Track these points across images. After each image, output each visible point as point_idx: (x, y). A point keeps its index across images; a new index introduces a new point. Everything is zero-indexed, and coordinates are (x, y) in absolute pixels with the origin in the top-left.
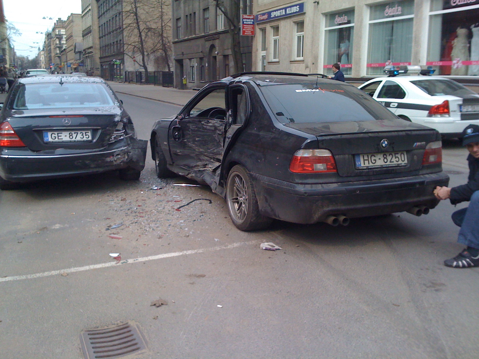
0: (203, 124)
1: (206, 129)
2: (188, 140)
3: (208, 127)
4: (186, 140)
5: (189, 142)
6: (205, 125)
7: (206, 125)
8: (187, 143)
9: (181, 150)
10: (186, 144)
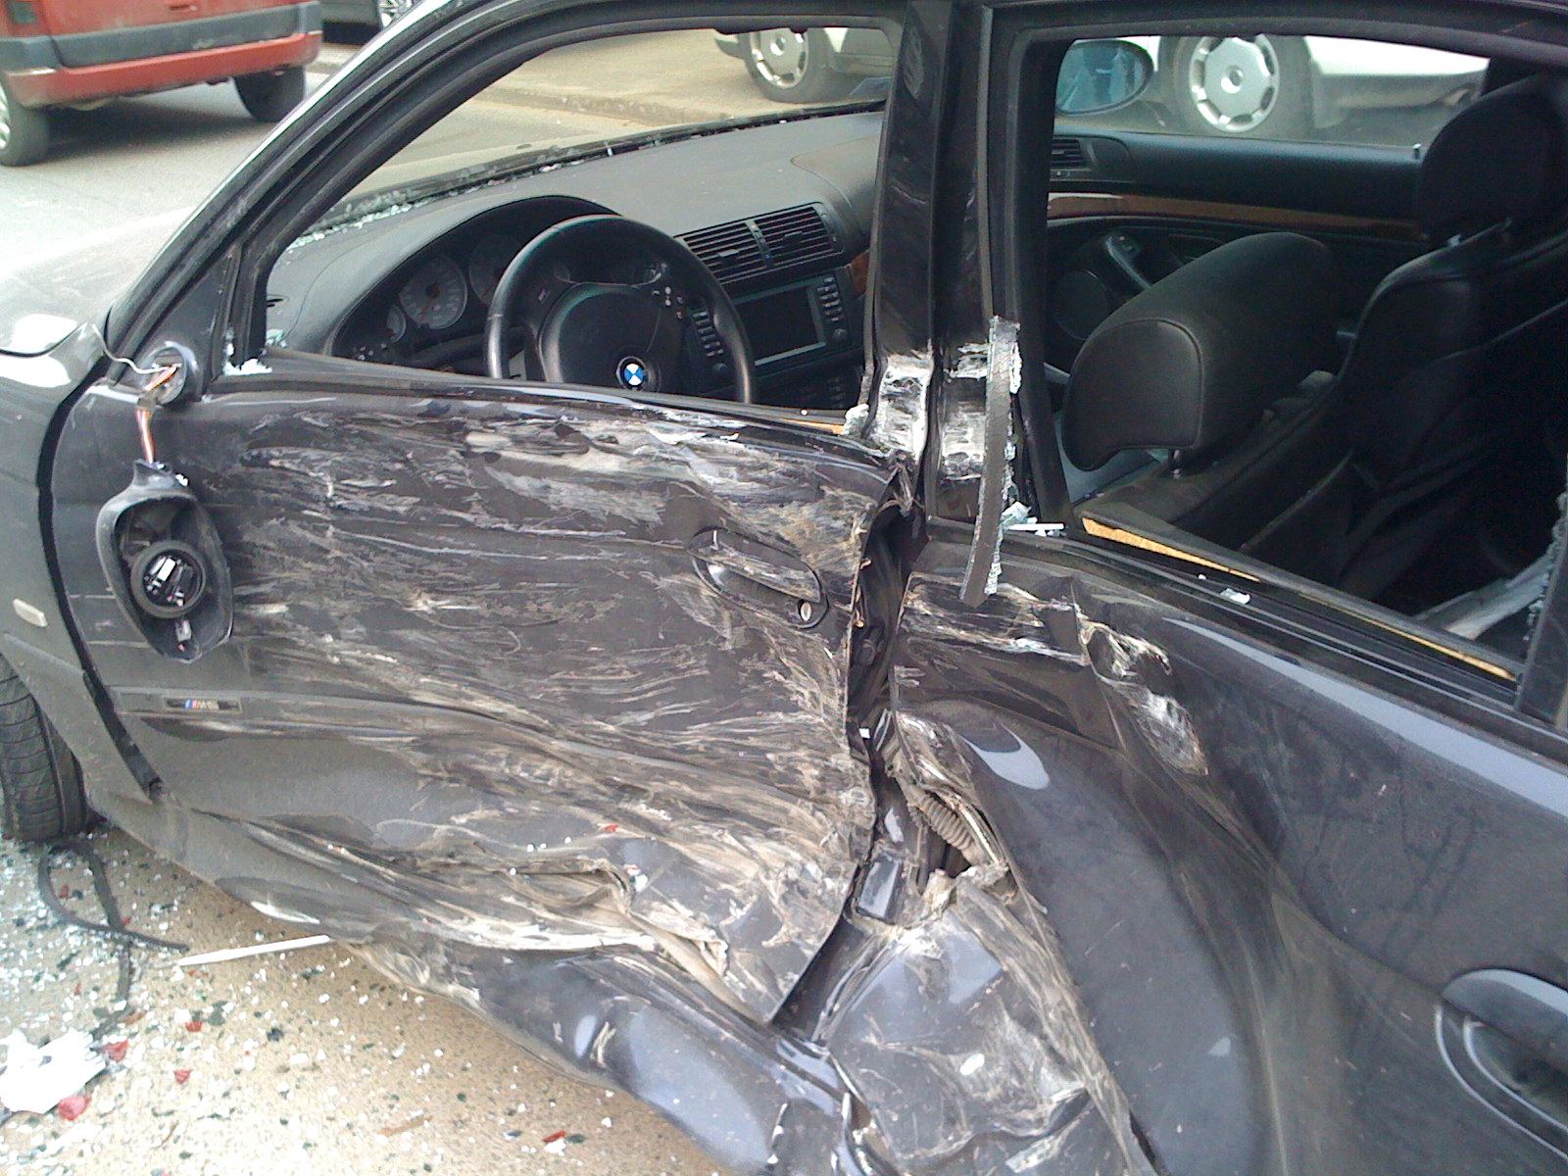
0: (492, 457)
1: (533, 508)
2: (309, 603)
3: (565, 494)
4: (274, 609)
5: (323, 624)
6: (518, 468)
7: (538, 471)
8: (302, 634)
9: (233, 697)
10: (284, 642)
